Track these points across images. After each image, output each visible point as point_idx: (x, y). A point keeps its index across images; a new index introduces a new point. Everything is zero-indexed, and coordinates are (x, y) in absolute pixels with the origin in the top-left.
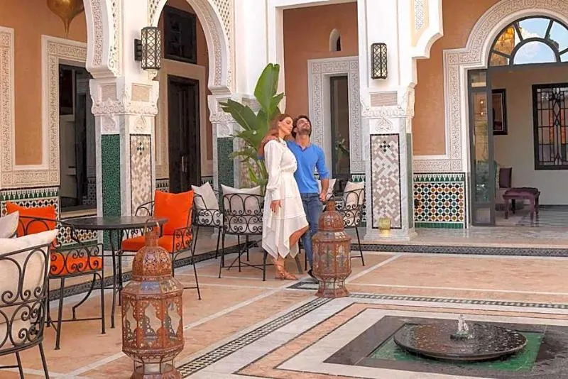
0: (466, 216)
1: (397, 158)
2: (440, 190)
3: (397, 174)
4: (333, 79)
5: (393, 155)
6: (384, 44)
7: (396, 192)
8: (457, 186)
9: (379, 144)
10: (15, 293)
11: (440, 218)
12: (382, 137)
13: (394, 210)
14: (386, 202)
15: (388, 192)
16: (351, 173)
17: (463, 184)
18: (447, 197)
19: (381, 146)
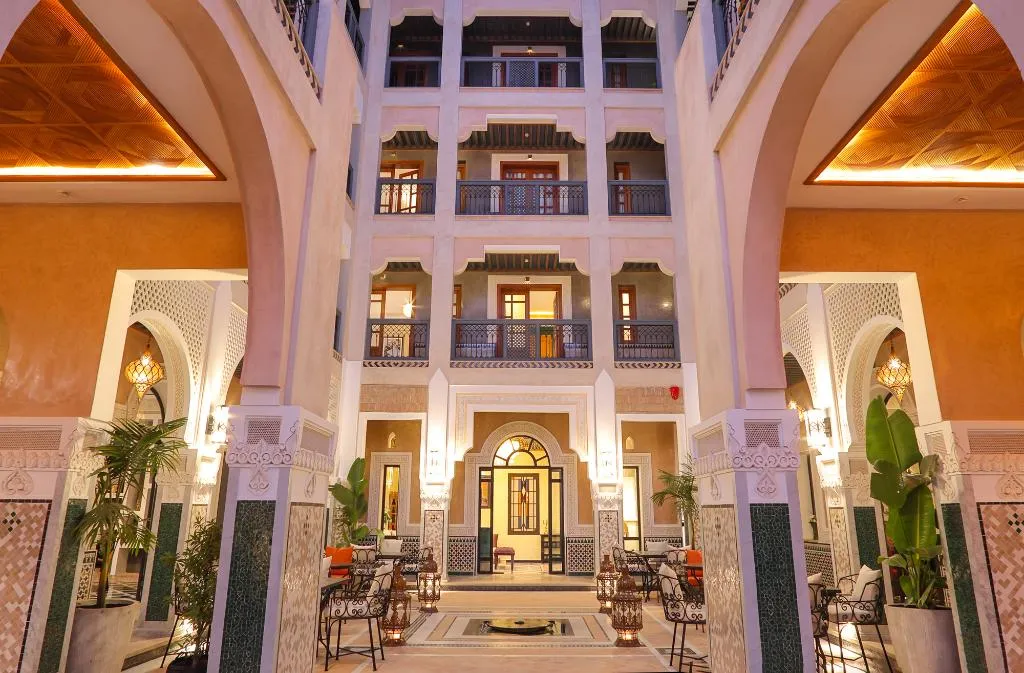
0: (476, 568)
1: (442, 527)
3: (441, 537)
5: (439, 524)
7: (439, 550)
8: (470, 546)
9: (431, 517)
12: (433, 512)
15: (435, 549)
16: (397, 535)
17: (474, 545)
18: (463, 553)
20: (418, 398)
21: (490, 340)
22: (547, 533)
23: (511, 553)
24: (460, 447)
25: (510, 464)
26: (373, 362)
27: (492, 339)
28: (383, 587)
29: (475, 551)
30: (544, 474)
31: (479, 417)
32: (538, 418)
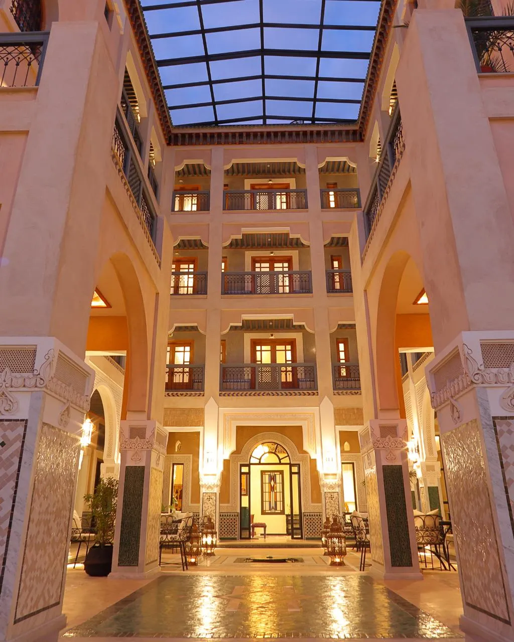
0: (238, 534)
1: (215, 504)
3: (214, 511)
5: (213, 502)
7: (213, 520)
8: (235, 519)
12: (208, 494)
19: (208, 498)
20: (197, 416)
21: (246, 377)
22: (290, 514)
23: (263, 526)
24: (227, 449)
25: (261, 462)
26: (170, 393)
27: (247, 376)
28: (188, 525)
29: (238, 523)
30: (286, 469)
31: (239, 429)
32: (281, 430)
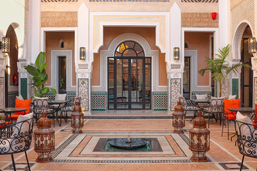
0: (106, 107)
1: (87, 87)
2: (98, 98)
3: (87, 92)
4: (60, 57)
5: (86, 86)
6: (85, 48)
7: (87, 98)
8: (104, 96)
9: (81, 82)
10: (17, 134)
11: (98, 107)
12: (82, 79)
13: (86, 104)
14: (83, 102)
15: (84, 98)
16: (66, 91)
17: (106, 96)
18: (100, 100)
19: (82, 83)
20: (72, 19)
29: (106, 99)
